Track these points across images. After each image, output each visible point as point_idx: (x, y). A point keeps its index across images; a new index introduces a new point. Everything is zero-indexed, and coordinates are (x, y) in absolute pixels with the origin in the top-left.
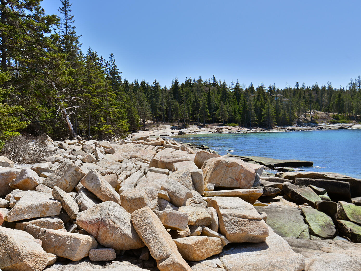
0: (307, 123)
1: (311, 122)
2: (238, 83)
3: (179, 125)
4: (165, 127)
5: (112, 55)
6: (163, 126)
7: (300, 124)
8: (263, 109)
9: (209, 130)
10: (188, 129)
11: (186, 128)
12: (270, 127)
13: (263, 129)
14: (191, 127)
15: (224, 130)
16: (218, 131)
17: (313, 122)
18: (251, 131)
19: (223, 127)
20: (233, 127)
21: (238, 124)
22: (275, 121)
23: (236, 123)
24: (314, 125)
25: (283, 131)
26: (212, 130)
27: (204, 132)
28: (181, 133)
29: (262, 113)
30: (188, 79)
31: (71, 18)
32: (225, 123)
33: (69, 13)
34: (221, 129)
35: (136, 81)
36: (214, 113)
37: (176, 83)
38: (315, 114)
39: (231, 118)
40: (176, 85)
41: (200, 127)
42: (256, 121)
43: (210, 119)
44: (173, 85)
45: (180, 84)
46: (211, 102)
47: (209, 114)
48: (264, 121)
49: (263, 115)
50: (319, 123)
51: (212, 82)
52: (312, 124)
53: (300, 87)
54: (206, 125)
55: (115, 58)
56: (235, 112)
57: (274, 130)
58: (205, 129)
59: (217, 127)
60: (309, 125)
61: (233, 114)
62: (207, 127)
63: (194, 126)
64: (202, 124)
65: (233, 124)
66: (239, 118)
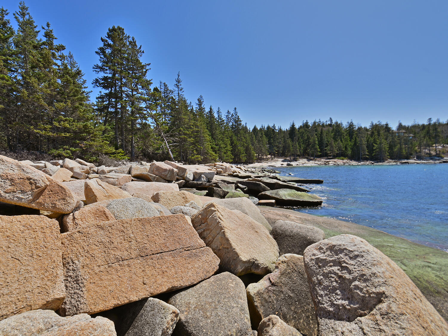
0: (429, 157)
1: (435, 156)
2: (353, 122)
3: (290, 158)
4: (278, 160)
5: (235, 109)
6: (277, 159)
7: (419, 158)
8: (375, 145)
9: (316, 163)
10: (298, 162)
11: (296, 161)
12: (382, 160)
13: (373, 162)
14: (301, 160)
15: (330, 163)
16: (325, 163)
17: (438, 155)
18: (359, 164)
19: (330, 160)
20: (342, 160)
21: (347, 158)
22: (387, 155)
23: (345, 157)
24: (438, 158)
25: (395, 163)
26: (319, 163)
27: (311, 164)
28: (288, 165)
29: (374, 148)
30: (305, 122)
31: (181, 90)
32: (334, 157)
33: (180, 87)
34: (328, 162)
35: (263, 126)
36: (326, 148)
37: (293, 125)
38: (445, 148)
39: (341, 152)
40: (293, 127)
41: (309, 160)
42: (368, 155)
43: (319, 154)
44: (290, 128)
45: (297, 126)
46: (323, 140)
47: (319, 150)
48: (375, 155)
49: (375, 150)
50: (445, 157)
51: (329, 123)
52: (435, 157)
53: (432, 122)
54: (315, 158)
55: (237, 110)
56: (346, 148)
57: (386, 163)
58: (313, 162)
59: (324, 160)
60: (432, 159)
61: (344, 149)
62: (315, 161)
63: (304, 159)
64: (312, 158)
65: (342, 158)
66: (349, 152)
